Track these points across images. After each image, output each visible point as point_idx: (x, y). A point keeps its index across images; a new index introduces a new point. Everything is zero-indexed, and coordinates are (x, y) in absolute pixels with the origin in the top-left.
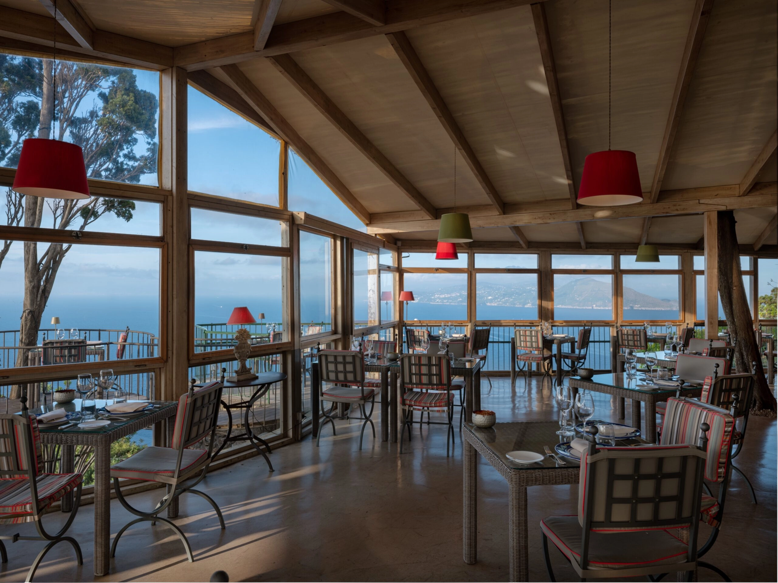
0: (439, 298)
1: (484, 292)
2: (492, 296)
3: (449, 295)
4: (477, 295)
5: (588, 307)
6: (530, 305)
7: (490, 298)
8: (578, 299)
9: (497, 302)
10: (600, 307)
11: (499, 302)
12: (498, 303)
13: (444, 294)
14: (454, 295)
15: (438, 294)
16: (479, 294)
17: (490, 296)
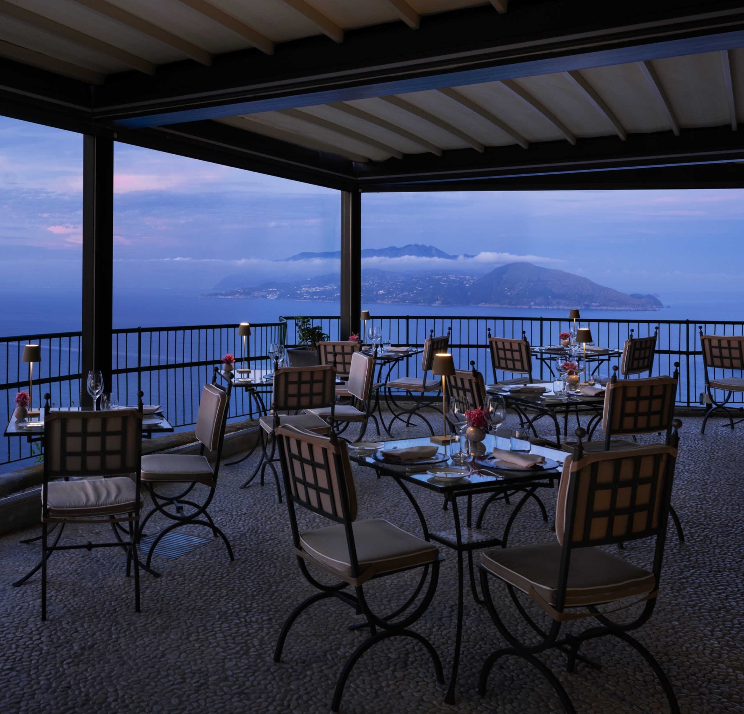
0: (307, 292)
1: (373, 284)
2: (384, 290)
3: (322, 289)
4: (363, 288)
5: (523, 305)
6: (440, 302)
7: (381, 292)
8: (509, 294)
9: (391, 298)
10: (540, 305)
11: (395, 298)
12: (393, 300)
13: (315, 287)
14: (328, 288)
15: (305, 287)
16: (366, 287)
17: (380, 290)
